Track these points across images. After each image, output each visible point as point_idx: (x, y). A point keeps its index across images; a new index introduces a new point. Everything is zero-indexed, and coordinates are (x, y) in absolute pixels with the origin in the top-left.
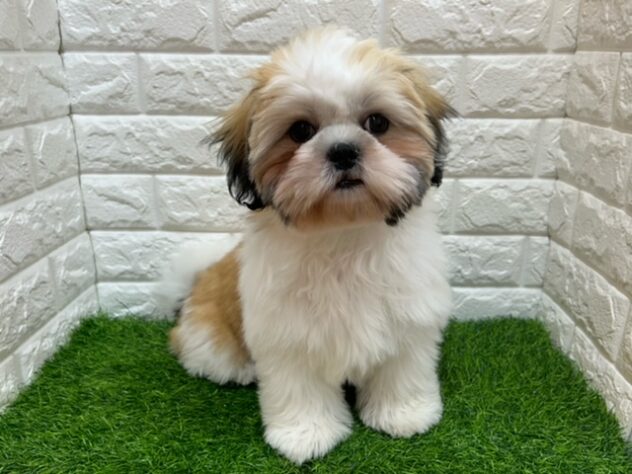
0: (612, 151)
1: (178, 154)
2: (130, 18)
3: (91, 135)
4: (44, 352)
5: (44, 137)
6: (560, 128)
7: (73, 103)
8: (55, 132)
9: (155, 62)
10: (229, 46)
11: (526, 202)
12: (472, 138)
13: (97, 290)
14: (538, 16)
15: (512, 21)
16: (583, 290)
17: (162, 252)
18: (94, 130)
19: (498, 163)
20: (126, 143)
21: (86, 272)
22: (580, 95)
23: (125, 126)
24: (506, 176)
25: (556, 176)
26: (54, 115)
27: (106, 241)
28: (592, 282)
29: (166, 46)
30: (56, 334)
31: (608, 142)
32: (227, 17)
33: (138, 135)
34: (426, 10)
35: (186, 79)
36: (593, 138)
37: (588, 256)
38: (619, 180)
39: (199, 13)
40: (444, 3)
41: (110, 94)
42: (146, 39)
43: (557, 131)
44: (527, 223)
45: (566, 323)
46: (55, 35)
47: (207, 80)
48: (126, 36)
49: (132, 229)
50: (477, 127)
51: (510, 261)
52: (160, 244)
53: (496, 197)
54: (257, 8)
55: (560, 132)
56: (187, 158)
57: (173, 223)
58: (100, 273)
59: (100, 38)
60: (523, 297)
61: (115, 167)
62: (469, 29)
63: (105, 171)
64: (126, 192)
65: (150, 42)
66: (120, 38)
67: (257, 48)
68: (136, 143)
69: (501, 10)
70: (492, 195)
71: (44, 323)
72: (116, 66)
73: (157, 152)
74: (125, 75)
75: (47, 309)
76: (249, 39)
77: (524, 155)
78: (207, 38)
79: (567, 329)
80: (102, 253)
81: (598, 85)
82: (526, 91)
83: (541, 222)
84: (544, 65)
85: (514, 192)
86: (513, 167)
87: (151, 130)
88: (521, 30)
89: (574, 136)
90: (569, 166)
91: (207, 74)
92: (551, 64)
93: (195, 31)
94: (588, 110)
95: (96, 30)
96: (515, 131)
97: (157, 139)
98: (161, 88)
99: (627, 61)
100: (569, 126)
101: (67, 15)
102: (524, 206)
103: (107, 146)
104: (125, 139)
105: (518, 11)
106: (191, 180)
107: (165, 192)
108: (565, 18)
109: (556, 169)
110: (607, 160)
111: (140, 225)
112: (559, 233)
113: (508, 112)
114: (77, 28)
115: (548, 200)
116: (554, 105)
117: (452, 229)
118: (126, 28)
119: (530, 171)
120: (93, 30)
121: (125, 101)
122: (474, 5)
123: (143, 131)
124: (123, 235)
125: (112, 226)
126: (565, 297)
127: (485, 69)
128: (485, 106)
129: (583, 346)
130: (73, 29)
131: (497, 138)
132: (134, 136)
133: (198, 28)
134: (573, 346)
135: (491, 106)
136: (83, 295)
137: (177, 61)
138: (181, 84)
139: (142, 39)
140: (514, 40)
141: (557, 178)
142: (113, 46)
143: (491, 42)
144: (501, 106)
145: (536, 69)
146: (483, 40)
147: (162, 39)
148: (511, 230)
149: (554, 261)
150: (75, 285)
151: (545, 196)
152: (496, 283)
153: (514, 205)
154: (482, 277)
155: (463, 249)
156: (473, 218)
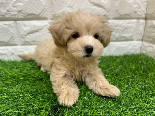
51: (132, 30)
60: (136, 44)
148: (133, 17)
149: (150, 27)
151: (146, 2)
152: (127, 40)
153: (135, 6)
154: (122, 37)
155: (115, 25)
156: (120, 12)
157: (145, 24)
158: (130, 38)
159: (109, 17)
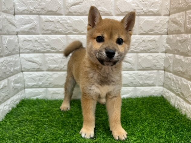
0: (186, 40)
1: (52, 47)
2: (37, 5)
3: (24, 41)
4: (5, 110)
5: (7, 40)
6: (166, 38)
7: (18, 31)
8: (11, 39)
9: (45, 18)
10: (68, 13)
11: (157, 60)
12: (141, 41)
13: (25, 91)
14: (159, 5)
15: (151, 6)
16: (178, 84)
17: (46, 78)
18: (25, 40)
19: (149, 48)
20: (35, 43)
21: (21, 85)
22: (173, 27)
23: (35, 38)
24: (151, 52)
25: (166, 52)
26: (11, 33)
27: (28, 75)
28: (182, 81)
29: (48, 13)
30: (9, 105)
31: (183, 38)
32: (67, 4)
33: (39, 41)
34: (127, 3)
35: (55, 23)
36: (178, 38)
37: (179, 73)
38: (189, 48)
39: (59, 3)
40: (132, 1)
41: (30, 28)
42: (42, 11)
43: (165, 39)
44: (158, 66)
45: (173, 95)
46: (12, 9)
47: (61, 24)
48: (35, 10)
49: (37, 71)
50: (142, 38)
51: (153, 78)
52: (46, 76)
53: (149, 59)
54: (76, 2)
55: (166, 39)
56: (55, 48)
57: (50, 69)
58: (26, 86)
59: (27, 10)
60: (158, 89)
61: (31, 51)
62: (139, 9)
63: (28, 53)
64: (35, 59)
65: (43, 12)
66: (33, 10)
67: (77, 14)
68: (38, 43)
69: (148, 3)
70: (147, 58)
71: (5, 101)
72: (32, 19)
73: (45, 46)
74: (35, 22)
75: (6, 96)
76: (74, 11)
77: (156, 46)
78: (61, 11)
79: (173, 97)
80: (27, 79)
81: (179, 22)
82: (156, 27)
83: (162, 66)
84: (161, 19)
85: (153, 57)
86: (153, 50)
87: (43, 39)
88: (154, 9)
89: (171, 39)
90: (170, 48)
91: (61, 22)
92: (163, 19)
93: (57, 9)
94: (175, 30)
95: (26, 8)
96: (153, 39)
97: (45, 42)
98: (46, 26)
99: (189, 13)
100: (170, 37)
101: (17, 3)
102: (157, 61)
103: (29, 44)
104: (35, 42)
105: (153, 3)
106: (56, 55)
107: (47, 59)
108: (166, 6)
109: (166, 50)
110: (184, 43)
111: (39, 70)
112: (168, 68)
113: (151, 33)
114: (20, 7)
115: (164, 59)
116: (164, 31)
117: (136, 69)
118: (36, 7)
119: (158, 51)
120: (25, 8)
121: (35, 30)
122: (140, 2)
123: (41, 39)
124: (34, 73)
125: (30, 70)
126: (171, 87)
127: (144, 20)
128: (145, 31)
129: (180, 102)
130: (18, 8)
131: (149, 41)
132: (38, 41)
133: (58, 8)
134: (176, 102)
135: (146, 31)
136: (20, 93)
137: (52, 18)
138: (53, 25)
139: (40, 11)
140: (152, 12)
141: (166, 53)
142: (31, 13)
143: (146, 12)
144: (149, 31)
145: (159, 21)
146: (143, 12)
147: (47, 11)
148: (154, 69)
149: (167, 77)
150: (17, 89)
151: (163, 58)
152: (150, 85)
153: (154, 61)
154: (145, 84)
155: (140, 75)
156: (142, 65)
157: (164, 74)
158: (153, 84)
159: (134, 69)
